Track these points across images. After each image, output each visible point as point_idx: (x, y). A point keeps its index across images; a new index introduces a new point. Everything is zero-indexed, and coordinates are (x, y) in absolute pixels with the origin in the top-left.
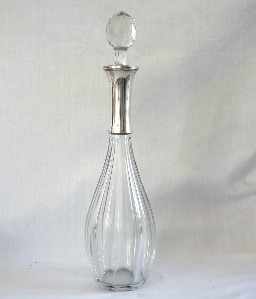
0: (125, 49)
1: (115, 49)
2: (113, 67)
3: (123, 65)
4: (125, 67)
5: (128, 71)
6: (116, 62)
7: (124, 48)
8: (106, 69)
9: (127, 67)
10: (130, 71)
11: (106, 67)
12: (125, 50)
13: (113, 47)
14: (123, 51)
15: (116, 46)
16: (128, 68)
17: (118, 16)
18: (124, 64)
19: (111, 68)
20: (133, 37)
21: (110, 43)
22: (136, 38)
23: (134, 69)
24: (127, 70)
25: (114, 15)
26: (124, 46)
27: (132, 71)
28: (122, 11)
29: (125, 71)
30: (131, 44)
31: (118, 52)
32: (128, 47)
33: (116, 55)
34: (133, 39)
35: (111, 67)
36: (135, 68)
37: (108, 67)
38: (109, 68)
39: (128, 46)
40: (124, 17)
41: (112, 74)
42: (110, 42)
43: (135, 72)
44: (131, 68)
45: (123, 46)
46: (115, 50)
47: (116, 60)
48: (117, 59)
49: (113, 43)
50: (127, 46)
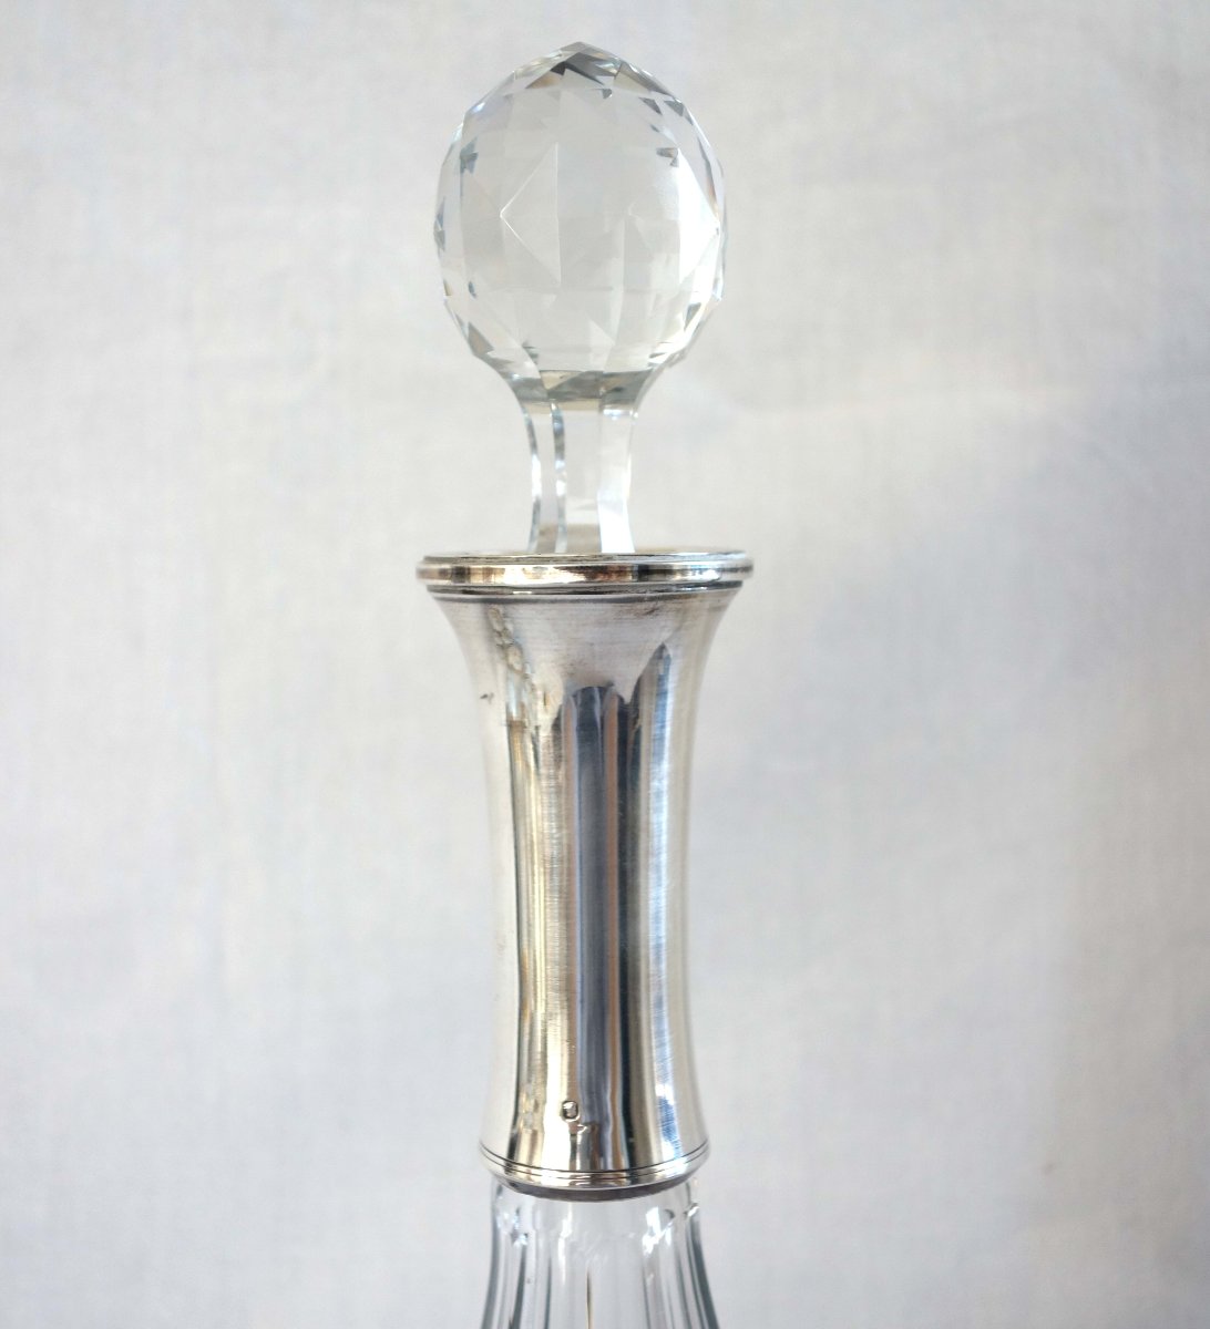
0: (620, 389)
1: (527, 392)
2: (513, 576)
3: (606, 550)
4: (621, 571)
5: (652, 605)
6: (537, 507)
7: (614, 383)
8: (445, 590)
9: (644, 572)
10: (671, 605)
11: (443, 574)
12: (616, 402)
13: (506, 376)
14: (601, 408)
15: (529, 370)
16: (656, 580)
17: (541, 82)
18: (618, 541)
19: (496, 580)
20: (689, 279)
21: (478, 345)
22: (720, 284)
23: (713, 584)
24: (640, 600)
25: (510, 80)
26: (607, 370)
27: (695, 603)
28: (579, 44)
29: (626, 607)
30: (679, 339)
31: (558, 419)
32: (648, 373)
33: (534, 446)
34: (693, 301)
35: (488, 572)
36: (722, 570)
37: (461, 573)
38: (477, 580)
39: (643, 367)
40: (607, 93)
41: (503, 648)
42: (471, 328)
43: (718, 609)
44: (683, 571)
45: (599, 363)
46: (530, 407)
47: (537, 490)
48: (548, 483)
49: (507, 346)
50: (638, 361)
